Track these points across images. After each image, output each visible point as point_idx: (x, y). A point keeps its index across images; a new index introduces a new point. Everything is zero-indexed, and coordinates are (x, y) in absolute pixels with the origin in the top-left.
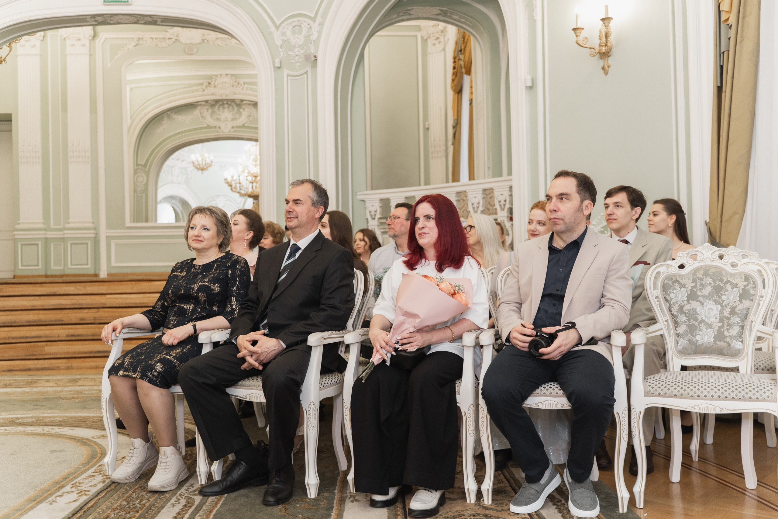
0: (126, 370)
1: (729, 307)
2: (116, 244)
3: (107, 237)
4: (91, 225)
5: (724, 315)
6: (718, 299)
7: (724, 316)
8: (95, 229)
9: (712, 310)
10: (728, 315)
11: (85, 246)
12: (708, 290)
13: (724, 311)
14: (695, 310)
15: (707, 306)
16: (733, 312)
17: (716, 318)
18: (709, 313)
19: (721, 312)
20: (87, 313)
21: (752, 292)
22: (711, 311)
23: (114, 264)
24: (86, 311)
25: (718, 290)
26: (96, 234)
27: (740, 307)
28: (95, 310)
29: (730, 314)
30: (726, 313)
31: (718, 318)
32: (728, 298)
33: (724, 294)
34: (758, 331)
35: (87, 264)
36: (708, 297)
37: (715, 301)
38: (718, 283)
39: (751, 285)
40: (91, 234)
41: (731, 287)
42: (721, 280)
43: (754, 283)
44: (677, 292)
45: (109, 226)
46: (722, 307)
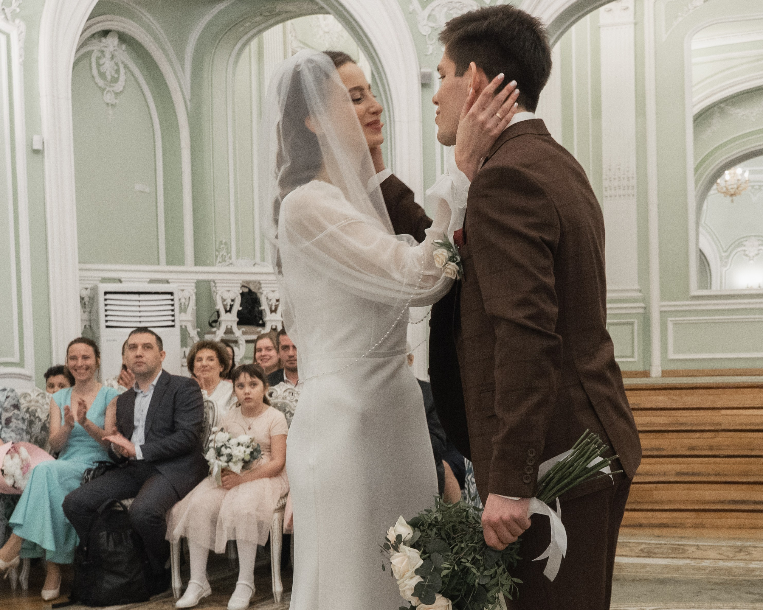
2: (675, 324)
3: (661, 312)
4: (637, 294)
8: (644, 300)
11: (630, 327)
20: (699, 438)
23: (672, 355)
24: (698, 435)
26: (645, 308)
28: (712, 434)
35: (632, 356)
40: (637, 307)
45: (664, 295)
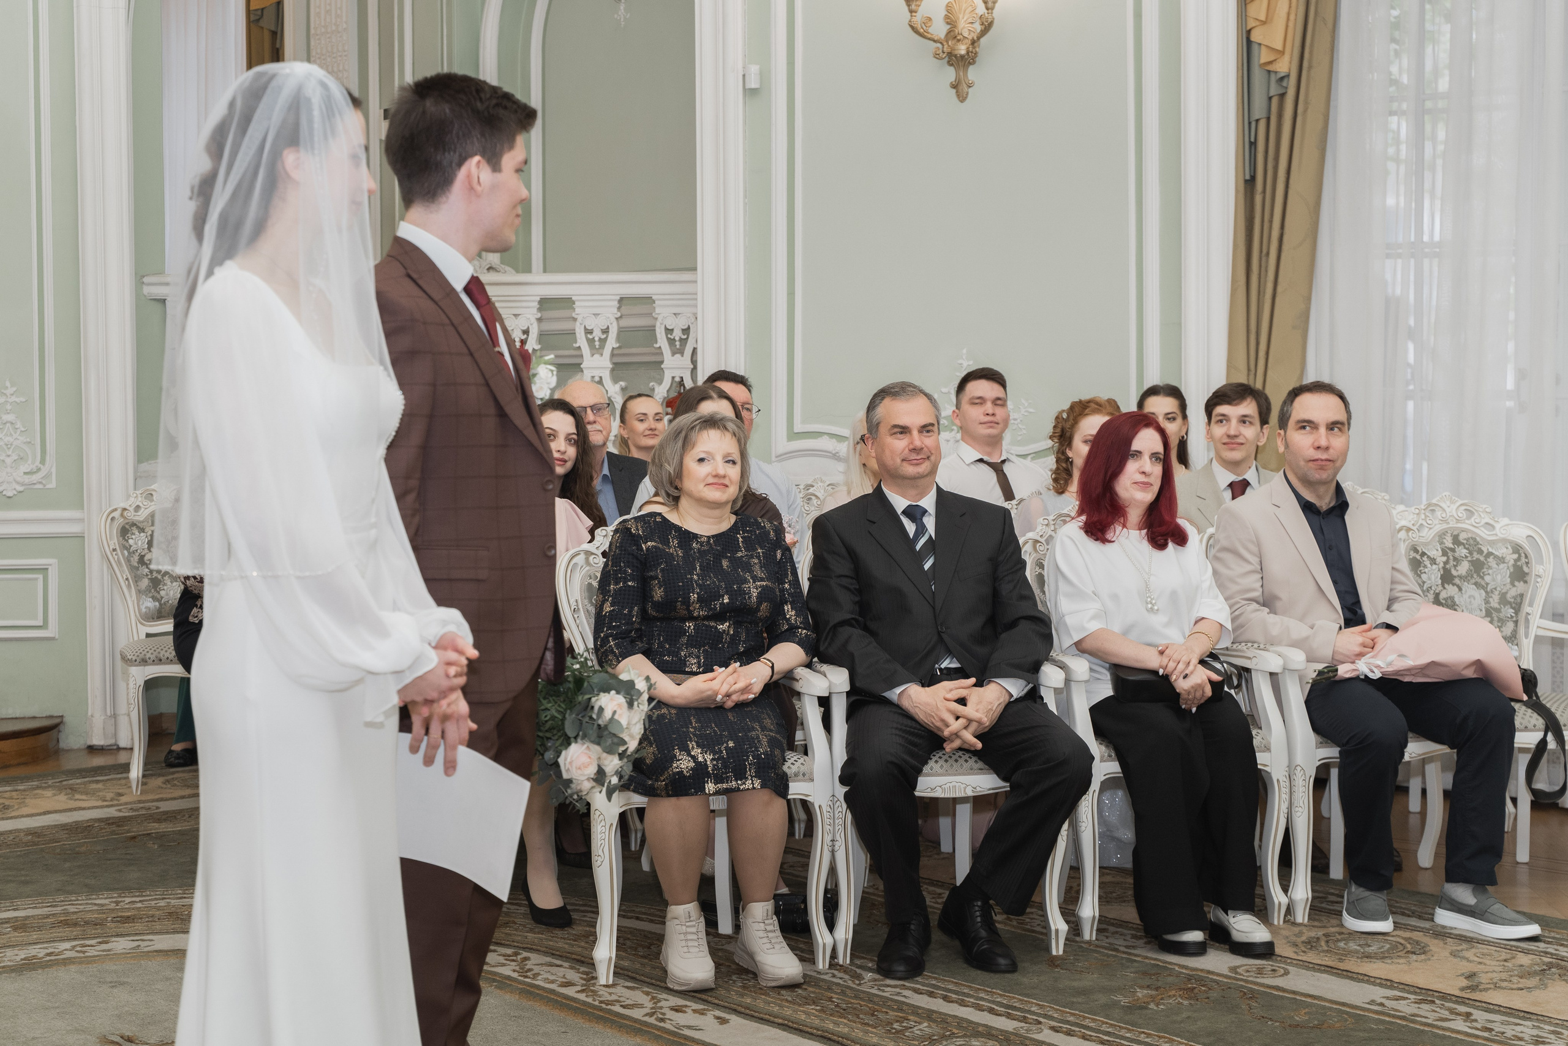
0: (718, 780)
1: (1497, 593)
5: (1492, 605)
6: (1479, 580)
7: (1491, 607)
9: (1474, 599)
10: (1496, 606)
12: (1464, 568)
13: (1491, 600)
14: (1452, 598)
15: (1466, 591)
16: (1503, 600)
17: (1481, 610)
18: (1470, 602)
19: (1487, 602)
21: (1526, 569)
22: (1472, 600)
25: (1478, 567)
27: (1513, 592)
29: (1499, 603)
30: (1495, 602)
31: (1484, 610)
32: (1494, 580)
33: (1486, 573)
34: (1538, 627)
36: (1466, 578)
37: (1476, 584)
38: (1476, 556)
39: (1523, 560)
41: (1495, 562)
42: (1480, 552)
43: (1526, 557)
44: (1429, 571)
46: (1486, 592)
